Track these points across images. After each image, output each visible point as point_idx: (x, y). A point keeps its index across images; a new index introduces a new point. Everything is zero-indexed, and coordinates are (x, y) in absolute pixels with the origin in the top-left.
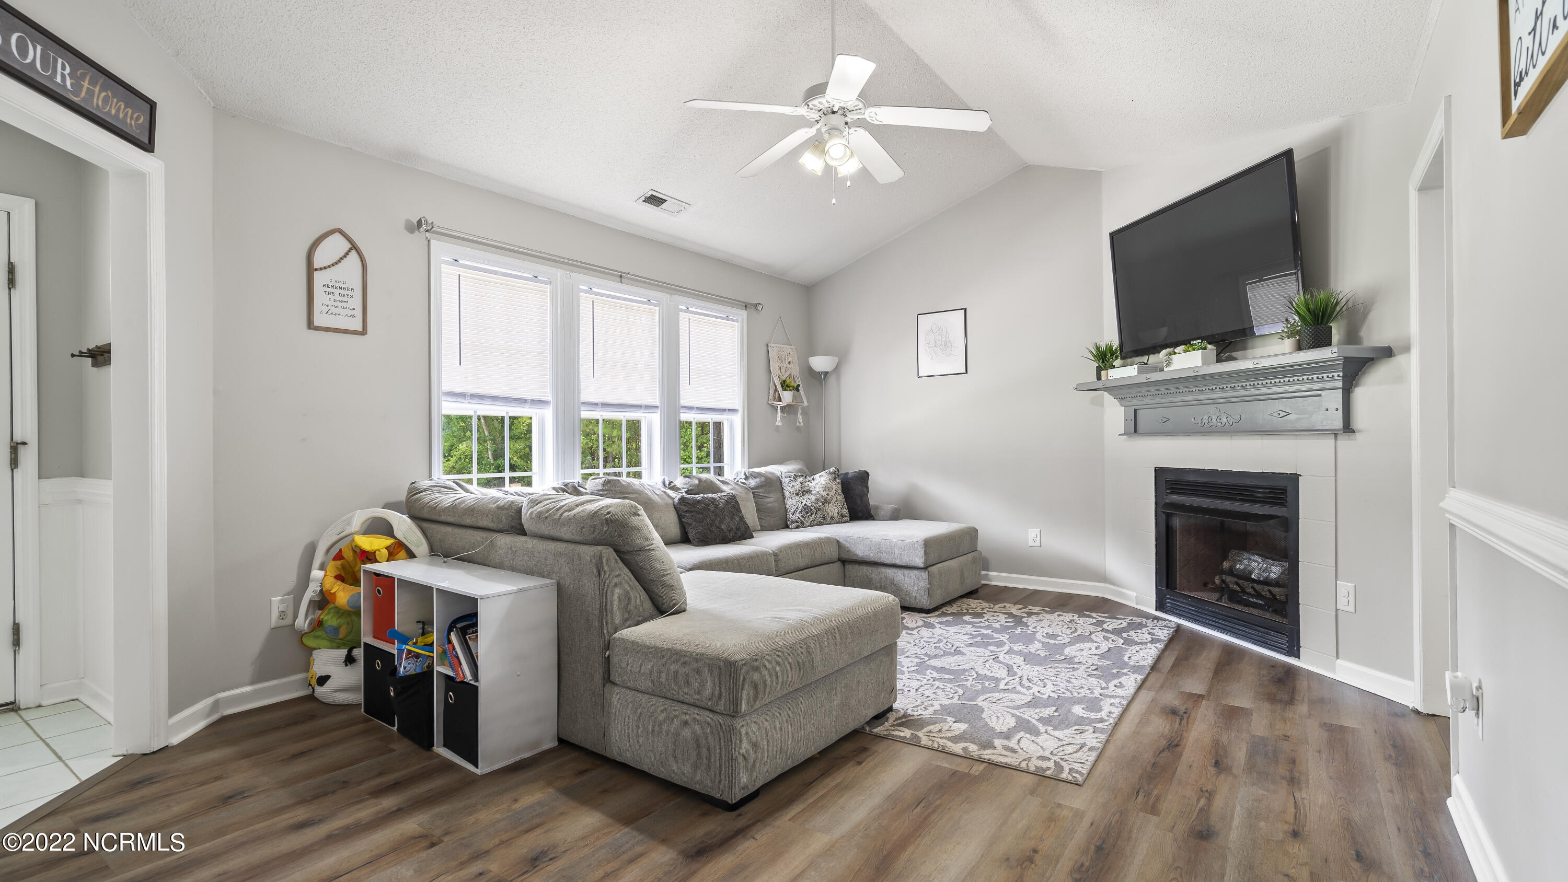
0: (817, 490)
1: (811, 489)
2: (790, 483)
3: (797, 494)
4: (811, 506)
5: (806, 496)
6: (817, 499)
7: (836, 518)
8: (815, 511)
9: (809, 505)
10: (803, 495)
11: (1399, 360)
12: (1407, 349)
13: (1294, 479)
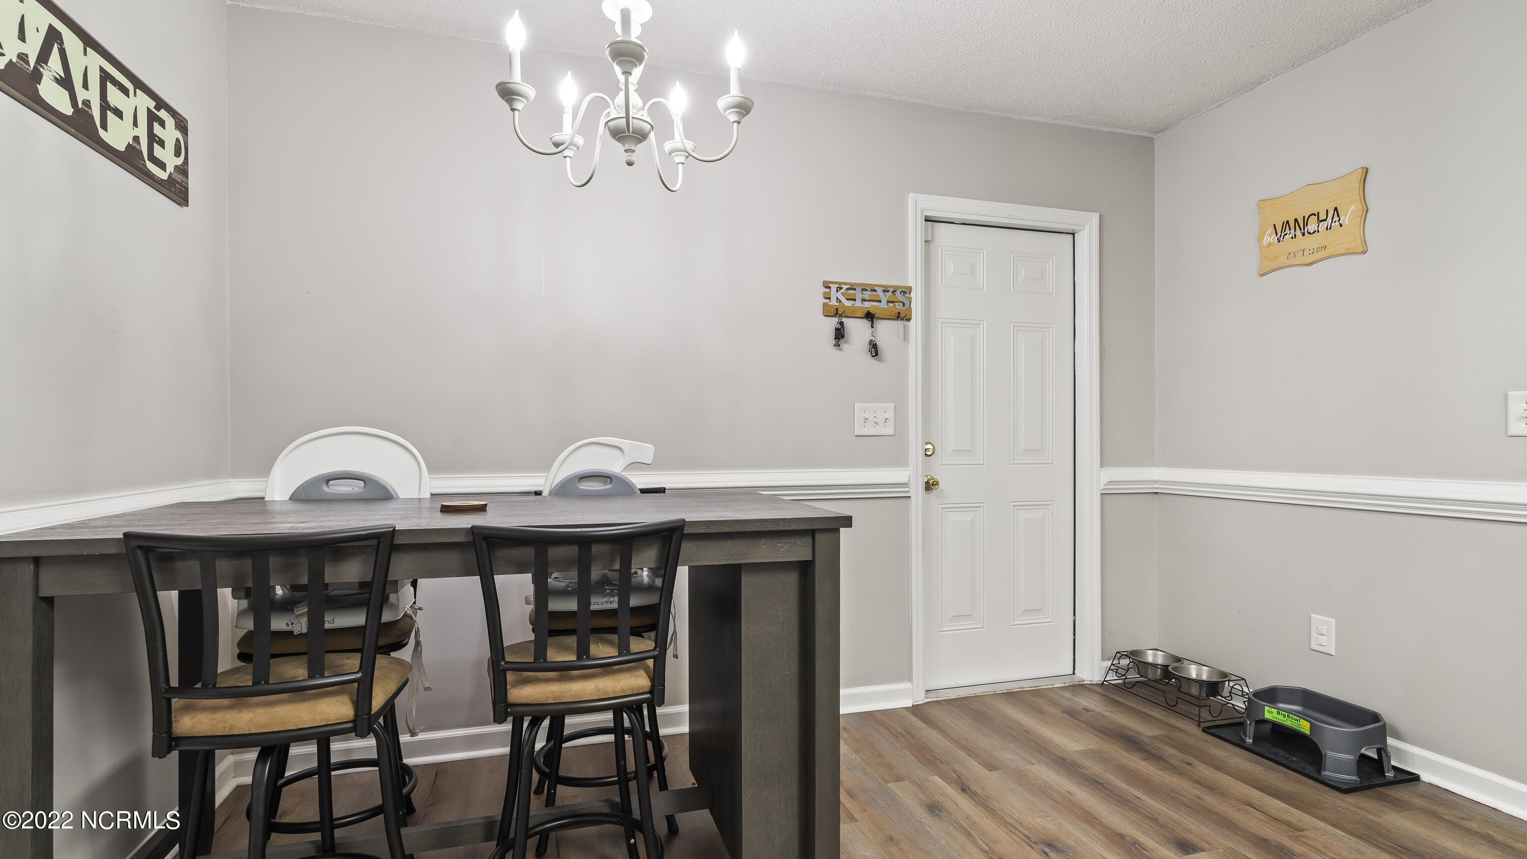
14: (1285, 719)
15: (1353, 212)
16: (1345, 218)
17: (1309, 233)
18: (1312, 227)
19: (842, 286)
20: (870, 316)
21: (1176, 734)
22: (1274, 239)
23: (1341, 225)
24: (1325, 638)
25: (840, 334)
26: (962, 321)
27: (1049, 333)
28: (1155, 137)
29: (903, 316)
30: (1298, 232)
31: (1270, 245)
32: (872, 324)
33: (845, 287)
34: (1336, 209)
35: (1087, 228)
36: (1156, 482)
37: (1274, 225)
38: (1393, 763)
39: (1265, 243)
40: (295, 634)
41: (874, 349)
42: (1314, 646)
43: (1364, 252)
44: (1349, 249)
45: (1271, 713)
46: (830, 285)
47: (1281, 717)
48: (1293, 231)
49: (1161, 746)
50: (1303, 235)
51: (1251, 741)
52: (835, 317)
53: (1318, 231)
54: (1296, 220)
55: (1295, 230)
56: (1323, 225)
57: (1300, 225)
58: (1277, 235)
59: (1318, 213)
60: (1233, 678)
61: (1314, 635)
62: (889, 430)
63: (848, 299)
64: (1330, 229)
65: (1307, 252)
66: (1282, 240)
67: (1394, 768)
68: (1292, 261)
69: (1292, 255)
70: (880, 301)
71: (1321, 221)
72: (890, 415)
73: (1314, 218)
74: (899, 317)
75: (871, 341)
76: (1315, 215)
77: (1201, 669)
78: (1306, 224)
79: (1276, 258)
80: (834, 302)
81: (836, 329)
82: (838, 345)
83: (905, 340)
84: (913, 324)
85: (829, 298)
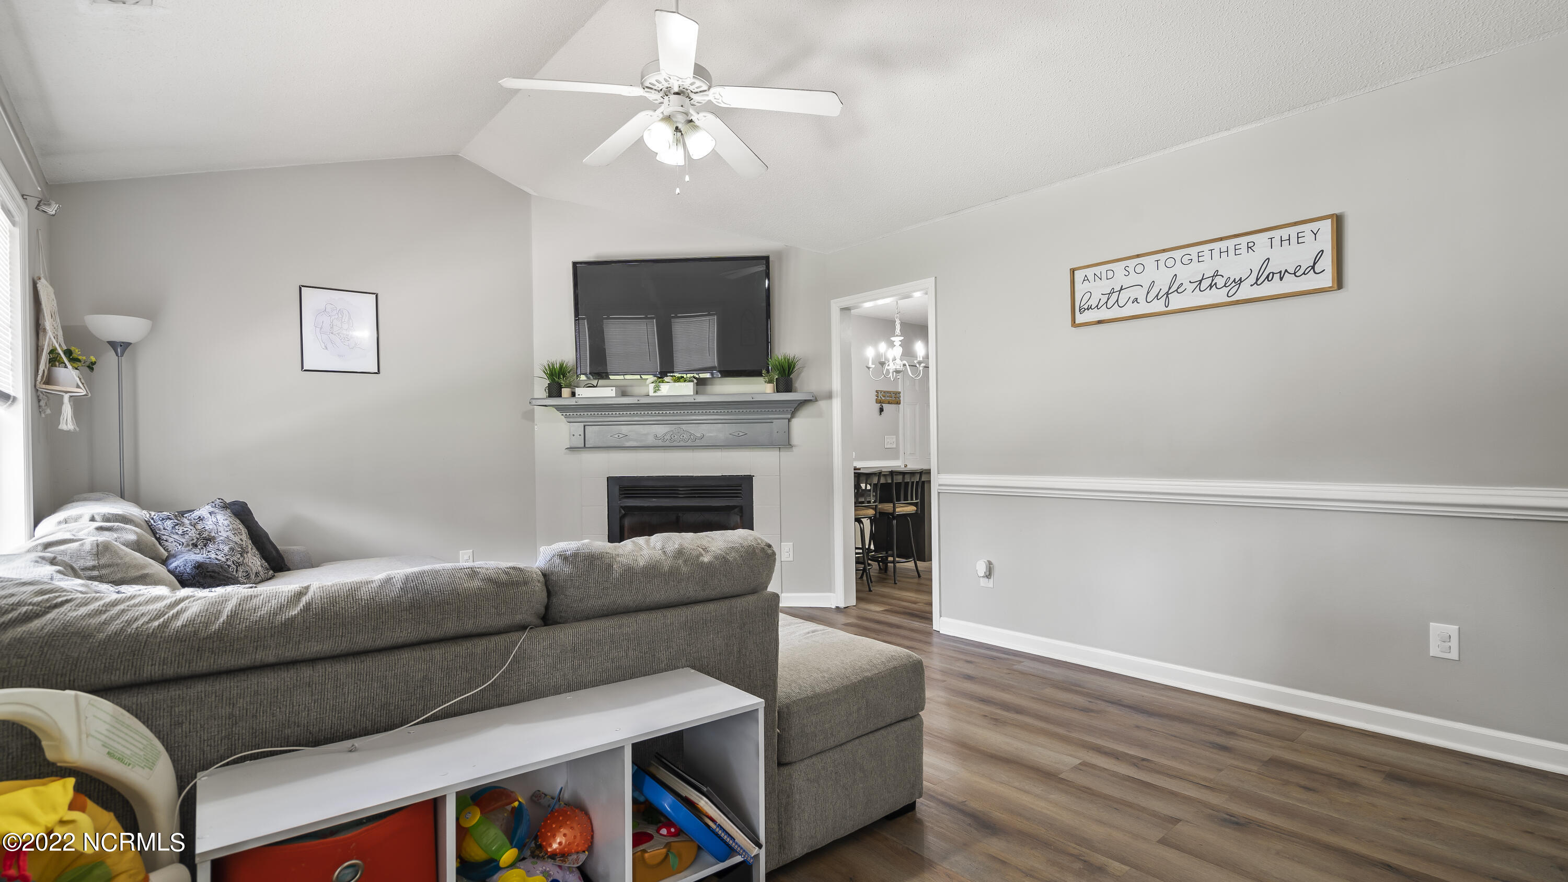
0: (224, 534)
1: (213, 534)
2: (177, 527)
3: (195, 545)
4: (227, 560)
5: (211, 546)
6: (232, 549)
7: (262, 573)
8: (235, 567)
9: (224, 559)
10: (205, 546)
11: (822, 404)
12: (829, 396)
13: (749, 479)
20: (890, 403)
25: (881, 410)
29: (898, 403)
32: (891, 405)
33: (883, 392)
46: (879, 391)
52: (880, 403)
62: (894, 446)
63: (884, 396)
70: (892, 397)
72: (894, 440)
75: (890, 412)
80: (879, 398)
81: (880, 408)
82: (881, 414)
83: (899, 412)
84: (901, 406)
85: (878, 397)
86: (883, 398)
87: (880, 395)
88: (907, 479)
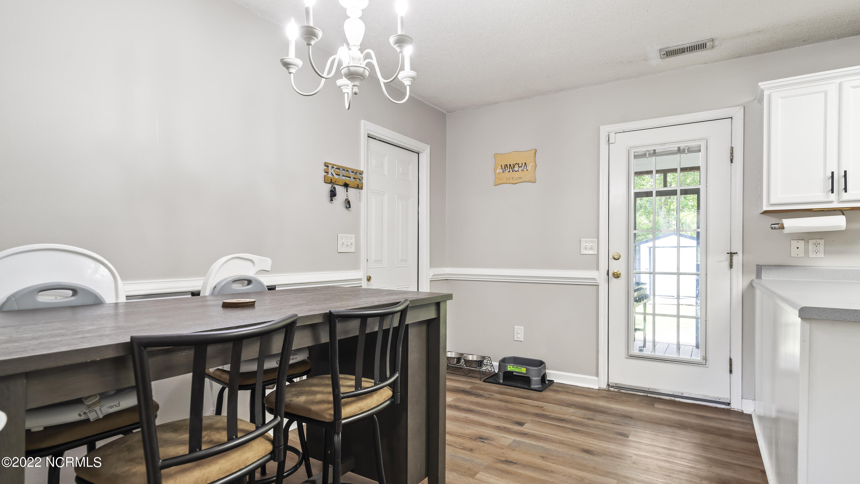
14: (515, 369)
15: (532, 166)
16: (529, 168)
17: (515, 171)
18: (516, 169)
19: (334, 166)
20: (346, 185)
21: (476, 385)
22: (501, 171)
23: (527, 170)
24: (519, 335)
25: (333, 194)
26: (376, 191)
27: (410, 202)
28: (447, 114)
29: (359, 187)
30: (511, 170)
31: (499, 173)
32: (347, 190)
33: (335, 167)
34: (525, 163)
35: (426, 152)
36: (447, 274)
37: (501, 165)
38: (548, 379)
39: (497, 172)
40: (92, 421)
41: (348, 204)
42: (516, 339)
43: (535, 182)
44: (530, 180)
45: (510, 368)
46: (329, 165)
47: (514, 369)
48: (509, 169)
49: (476, 391)
50: (513, 171)
51: (502, 381)
52: (331, 184)
53: (519, 171)
54: (510, 165)
55: (510, 169)
56: (520, 169)
57: (511, 167)
58: (502, 169)
59: (519, 163)
60: (487, 358)
61: (515, 334)
62: (353, 249)
63: (337, 174)
64: (523, 171)
65: (514, 179)
66: (504, 172)
67: (548, 380)
68: (508, 181)
69: (508, 179)
70: (350, 177)
71: (520, 167)
72: (353, 241)
73: (517, 166)
74: (358, 187)
75: (346, 199)
76: (517, 164)
77: (474, 356)
78: (514, 167)
79: (502, 179)
80: (330, 175)
81: (331, 191)
82: (332, 200)
83: (360, 200)
84: (363, 192)
85: (327, 173)
86: (336, 177)
87: (331, 170)
88: (373, 326)
